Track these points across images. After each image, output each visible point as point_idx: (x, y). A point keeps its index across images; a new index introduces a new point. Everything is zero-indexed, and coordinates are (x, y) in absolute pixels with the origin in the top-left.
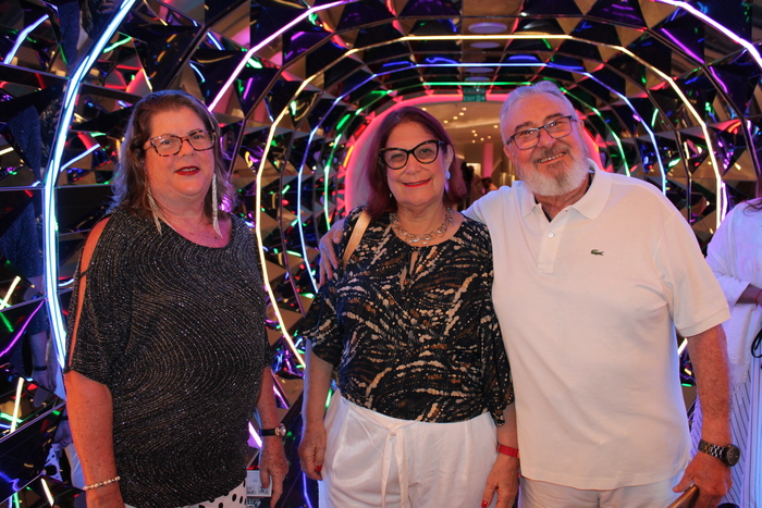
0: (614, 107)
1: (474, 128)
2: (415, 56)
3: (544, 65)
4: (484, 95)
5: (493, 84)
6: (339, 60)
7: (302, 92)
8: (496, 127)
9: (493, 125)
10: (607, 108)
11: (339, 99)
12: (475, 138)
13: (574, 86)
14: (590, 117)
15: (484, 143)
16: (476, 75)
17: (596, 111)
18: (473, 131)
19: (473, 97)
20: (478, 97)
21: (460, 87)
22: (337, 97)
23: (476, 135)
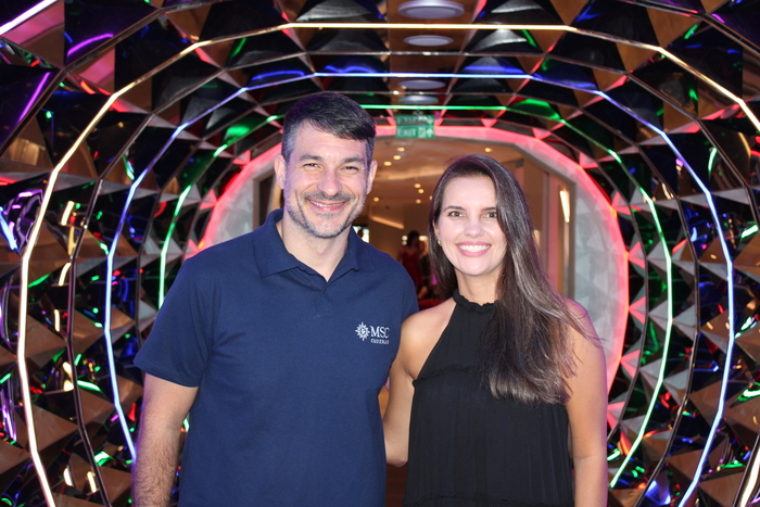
0: (644, 148)
3: (529, 77)
4: (431, 125)
5: (444, 108)
6: (174, 60)
10: (633, 150)
11: (180, 129)
12: (420, 197)
13: (578, 113)
14: (603, 165)
16: (414, 92)
17: (614, 155)
18: (418, 186)
19: (414, 131)
20: (420, 129)
21: (390, 113)
22: (180, 125)
23: (421, 191)
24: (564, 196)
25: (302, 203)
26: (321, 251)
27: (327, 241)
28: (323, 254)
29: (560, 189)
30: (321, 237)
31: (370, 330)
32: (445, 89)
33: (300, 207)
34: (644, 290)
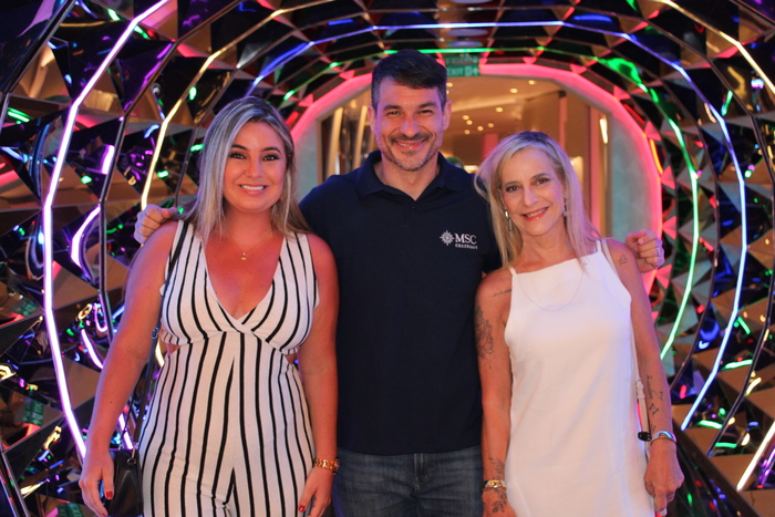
1: (467, 112)
2: (370, 15)
3: (560, 23)
4: (477, 65)
5: (488, 50)
6: (259, 25)
7: (208, 71)
8: (500, 110)
9: (495, 107)
10: (657, 83)
11: (258, 80)
12: (469, 127)
13: (607, 52)
14: (635, 96)
15: (483, 134)
16: (461, 38)
17: (643, 88)
18: (466, 117)
19: (461, 70)
20: (467, 68)
21: (440, 56)
22: (257, 76)
23: (470, 123)
24: (603, 123)
25: (389, 145)
26: (412, 181)
27: (415, 173)
28: (413, 184)
29: (600, 118)
30: (409, 170)
31: (454, 236)
32: (487, 36)
33: (389, 148)
34: (674, 207)
